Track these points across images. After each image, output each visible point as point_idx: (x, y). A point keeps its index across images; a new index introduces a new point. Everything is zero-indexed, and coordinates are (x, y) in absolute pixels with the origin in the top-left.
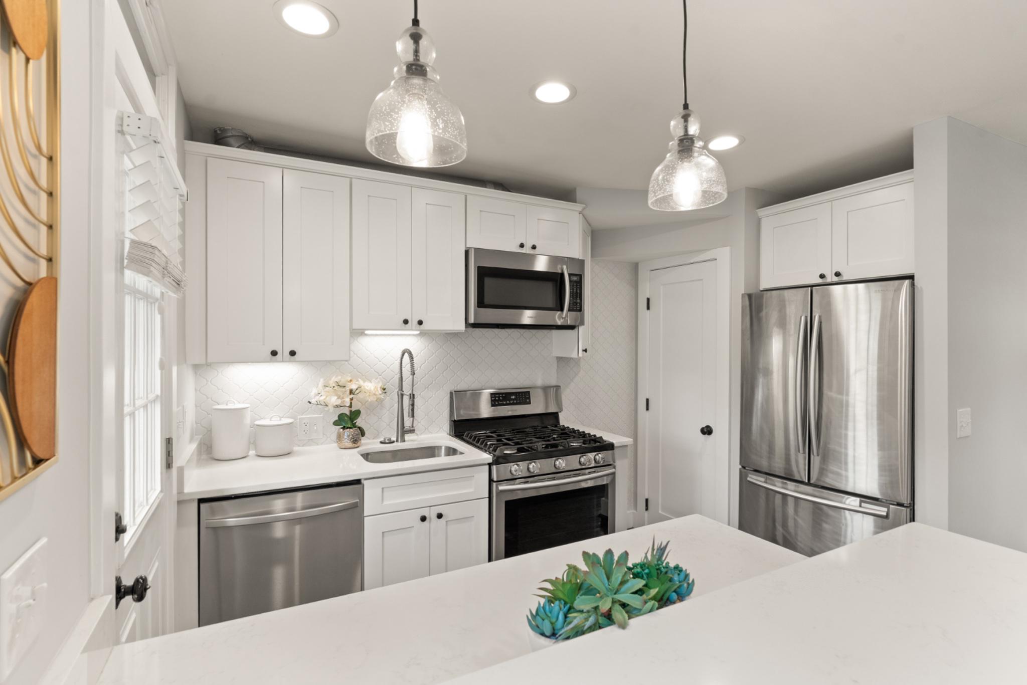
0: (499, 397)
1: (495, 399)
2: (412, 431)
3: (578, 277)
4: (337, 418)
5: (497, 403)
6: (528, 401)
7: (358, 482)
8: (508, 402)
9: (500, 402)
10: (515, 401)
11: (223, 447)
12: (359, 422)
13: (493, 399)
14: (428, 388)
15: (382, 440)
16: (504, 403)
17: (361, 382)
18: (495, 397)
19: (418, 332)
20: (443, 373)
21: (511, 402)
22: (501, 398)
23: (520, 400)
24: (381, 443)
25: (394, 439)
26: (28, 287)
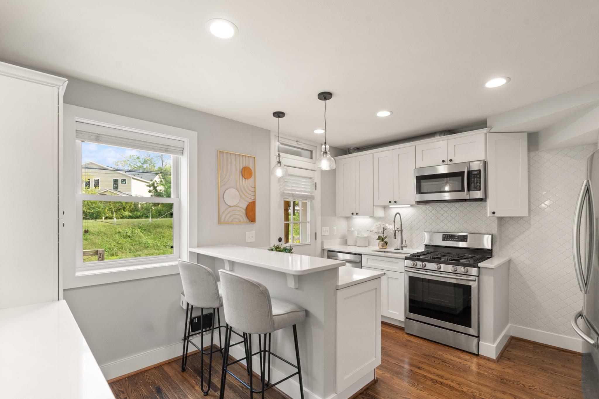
0: (447, 237)
1: (445, 237)
2: (406, 247)
3: (479, 171)
4: (378, 238)
5: (446, 239)
6: (466, 240)
7: (361, 255)
8: (453, 239)
9: (448, 239)
10: (457, 240)
11: (349, 242)
12: (386, 240)
13: (444, 237)
14: (417, 230)
15: (395, 248)
16: (450, 239)
17: (387, 225)
18: (445, 236)
19: (409, 206)
20: (425, 223)
21: (455, 239)
22: (448, 237)
23: (460, 239)
24: (395, 249)
25: (399, 248)
26: (250, 203)
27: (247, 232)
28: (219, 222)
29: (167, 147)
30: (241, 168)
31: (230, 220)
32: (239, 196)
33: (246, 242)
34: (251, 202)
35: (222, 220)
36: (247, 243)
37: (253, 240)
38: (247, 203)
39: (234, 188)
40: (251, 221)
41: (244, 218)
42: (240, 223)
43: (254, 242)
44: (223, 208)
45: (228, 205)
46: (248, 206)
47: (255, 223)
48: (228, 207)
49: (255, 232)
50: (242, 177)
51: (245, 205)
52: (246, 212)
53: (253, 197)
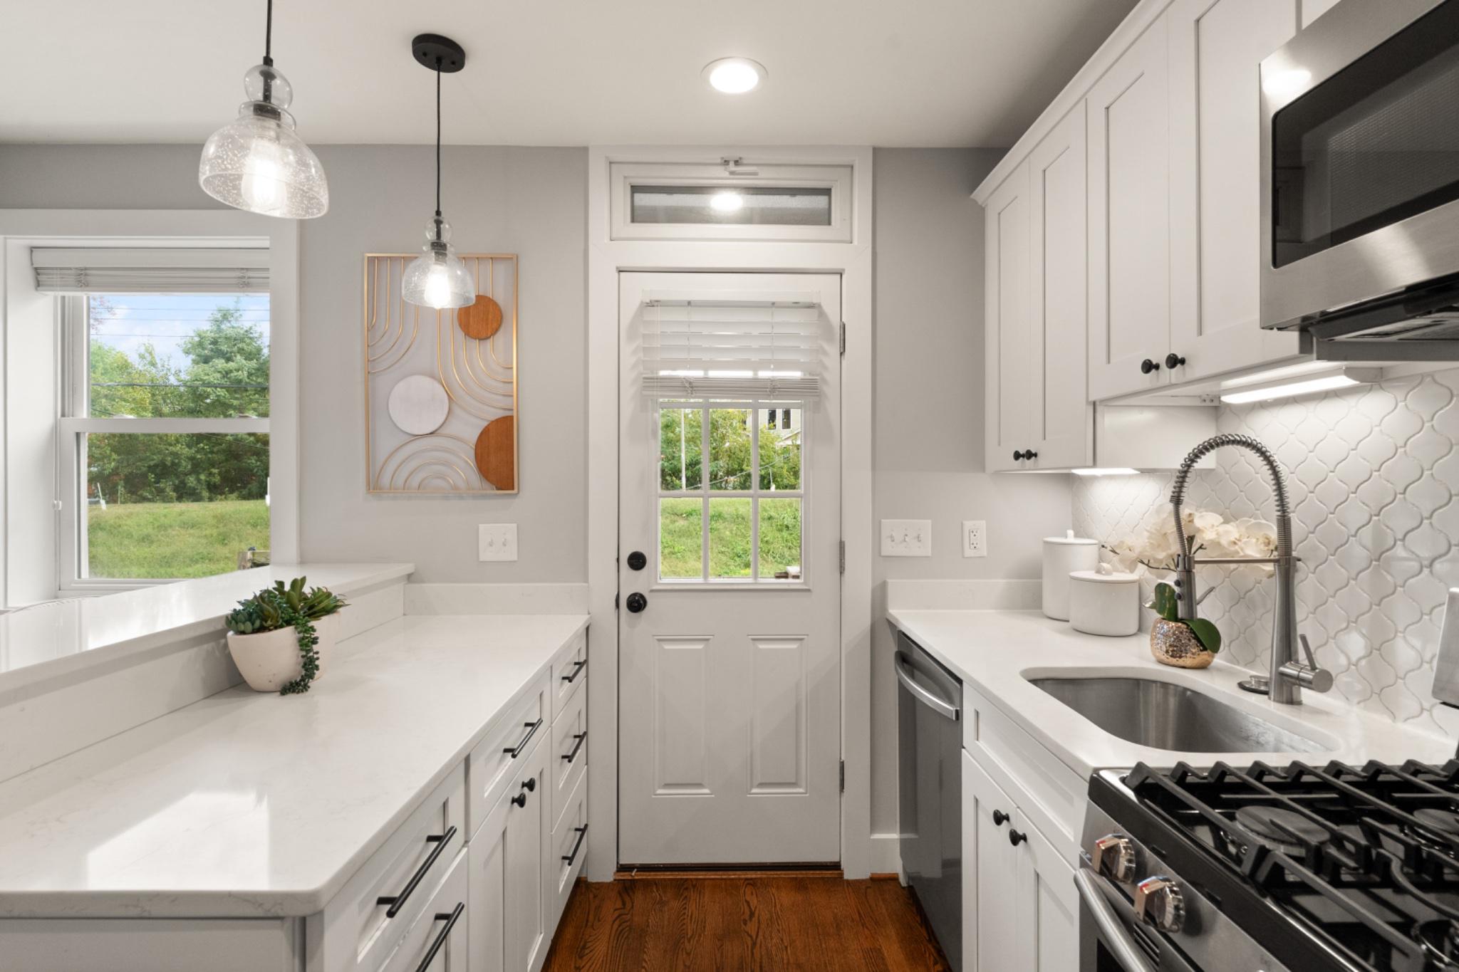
7: (960, 680)
25: (1267, 686)
26: (493, 422)
27: (482, 527)
28: (374, 486)
31: (415, 481)
32: (446, 398)
33: (481, 560)
34: (497, 421)
35: (386, 480)
36: (482, 562)
37: (511, 554)
38: (486, 424)
39: (433, 377)
40: (498, 489)
42: (456, 493)
43: (515, 561)
44: (385, 444)
45: (403, 432)
46: (485, 433)
47: (517, 494)
48: (408, 438)
49: (515, 525)
50: (460, 334)
51: (470, 430)
52: (476, 454)
53: (504, 402)
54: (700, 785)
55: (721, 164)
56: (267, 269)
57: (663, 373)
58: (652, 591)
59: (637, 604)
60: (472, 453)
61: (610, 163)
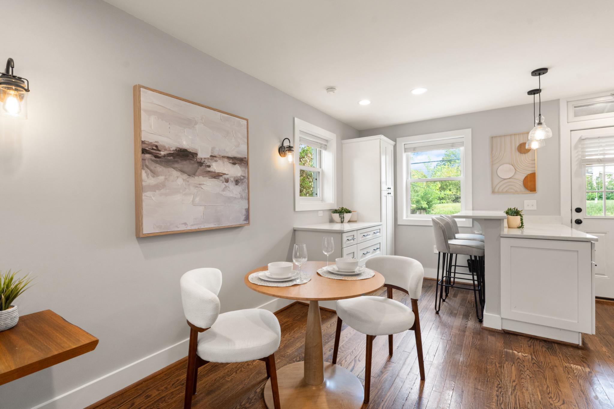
26: (529, 174)
27: (525, 201)
28: (493, 192)
29: (452, 144)
30: (518, 145)
31: (505, 190)
32: (514, 169)
34: (530, 174)
35: (496, 190)
36: (525, 210)
37: (535, 208)
38: (526, 175)
39: (510, 164)
40: (530, 191)
41: (523, 189)
42: (516, 192)
43: (536, 210)
44: (497, 181)
45: (501, 178)
46: (526, 177)
47: (536, 193)
48: (502, 180)
49: (536, 201)
50: (518, 153)
51: (522, 177)
52: (524, 183)
53: (533, 169)
54: (604, 275)
55: (611, 95)
56: (464, 142)
57: (587, 158)
58: (584, 218)
59: (579, 222)
60: (522, 183)
61: (568, 102)
